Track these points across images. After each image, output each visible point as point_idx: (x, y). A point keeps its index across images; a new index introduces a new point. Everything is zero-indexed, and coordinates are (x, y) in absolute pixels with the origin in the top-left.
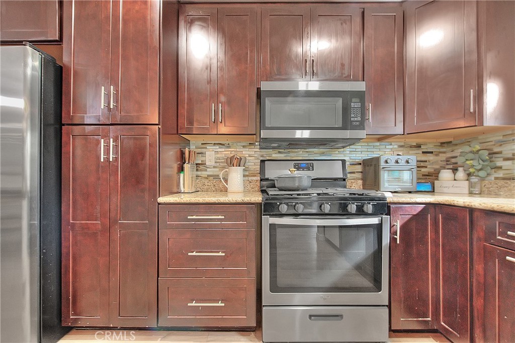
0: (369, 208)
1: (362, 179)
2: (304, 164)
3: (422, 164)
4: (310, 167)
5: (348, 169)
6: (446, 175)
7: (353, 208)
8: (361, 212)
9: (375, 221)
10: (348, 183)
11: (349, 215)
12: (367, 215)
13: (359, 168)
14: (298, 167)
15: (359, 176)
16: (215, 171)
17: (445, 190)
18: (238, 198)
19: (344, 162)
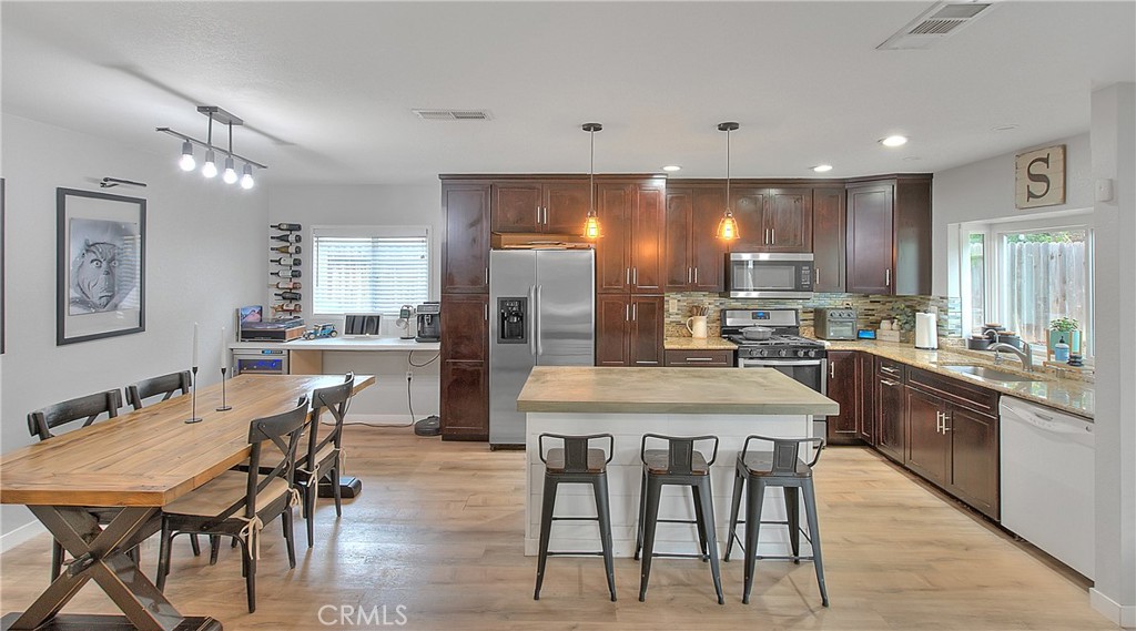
0: (812, 354)
1: (814, 326)
2: (761, 313)
3: (870, 312)
4: (766, 316)
5: (801, 317)
6: (885, 324)
7: (801, 354)
8: (807, 357)
9: (817, 362)
10: (801, 330)
11: (800, 358)
12: (811, 359)
13: (811, 316)
14: (755, 317)
15: (811, 323)
16: (679, 319)
17: (884, 338)
18: (702, 345)
19: (796, 310)
